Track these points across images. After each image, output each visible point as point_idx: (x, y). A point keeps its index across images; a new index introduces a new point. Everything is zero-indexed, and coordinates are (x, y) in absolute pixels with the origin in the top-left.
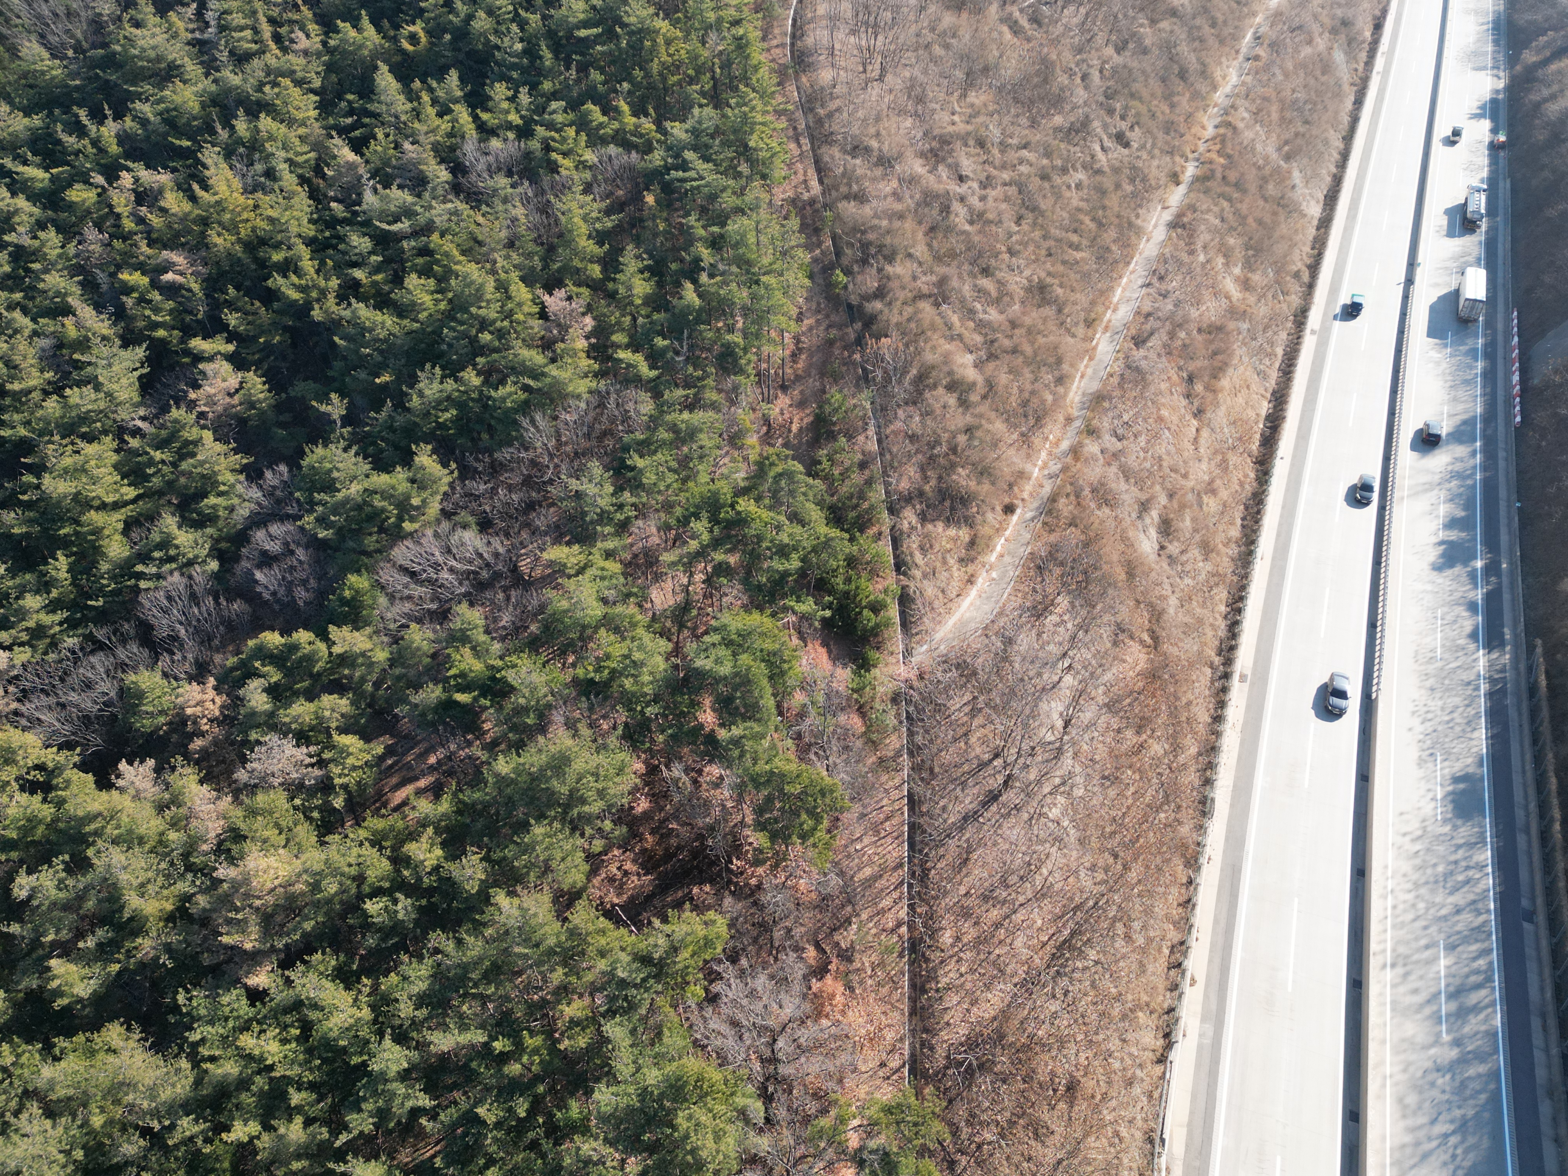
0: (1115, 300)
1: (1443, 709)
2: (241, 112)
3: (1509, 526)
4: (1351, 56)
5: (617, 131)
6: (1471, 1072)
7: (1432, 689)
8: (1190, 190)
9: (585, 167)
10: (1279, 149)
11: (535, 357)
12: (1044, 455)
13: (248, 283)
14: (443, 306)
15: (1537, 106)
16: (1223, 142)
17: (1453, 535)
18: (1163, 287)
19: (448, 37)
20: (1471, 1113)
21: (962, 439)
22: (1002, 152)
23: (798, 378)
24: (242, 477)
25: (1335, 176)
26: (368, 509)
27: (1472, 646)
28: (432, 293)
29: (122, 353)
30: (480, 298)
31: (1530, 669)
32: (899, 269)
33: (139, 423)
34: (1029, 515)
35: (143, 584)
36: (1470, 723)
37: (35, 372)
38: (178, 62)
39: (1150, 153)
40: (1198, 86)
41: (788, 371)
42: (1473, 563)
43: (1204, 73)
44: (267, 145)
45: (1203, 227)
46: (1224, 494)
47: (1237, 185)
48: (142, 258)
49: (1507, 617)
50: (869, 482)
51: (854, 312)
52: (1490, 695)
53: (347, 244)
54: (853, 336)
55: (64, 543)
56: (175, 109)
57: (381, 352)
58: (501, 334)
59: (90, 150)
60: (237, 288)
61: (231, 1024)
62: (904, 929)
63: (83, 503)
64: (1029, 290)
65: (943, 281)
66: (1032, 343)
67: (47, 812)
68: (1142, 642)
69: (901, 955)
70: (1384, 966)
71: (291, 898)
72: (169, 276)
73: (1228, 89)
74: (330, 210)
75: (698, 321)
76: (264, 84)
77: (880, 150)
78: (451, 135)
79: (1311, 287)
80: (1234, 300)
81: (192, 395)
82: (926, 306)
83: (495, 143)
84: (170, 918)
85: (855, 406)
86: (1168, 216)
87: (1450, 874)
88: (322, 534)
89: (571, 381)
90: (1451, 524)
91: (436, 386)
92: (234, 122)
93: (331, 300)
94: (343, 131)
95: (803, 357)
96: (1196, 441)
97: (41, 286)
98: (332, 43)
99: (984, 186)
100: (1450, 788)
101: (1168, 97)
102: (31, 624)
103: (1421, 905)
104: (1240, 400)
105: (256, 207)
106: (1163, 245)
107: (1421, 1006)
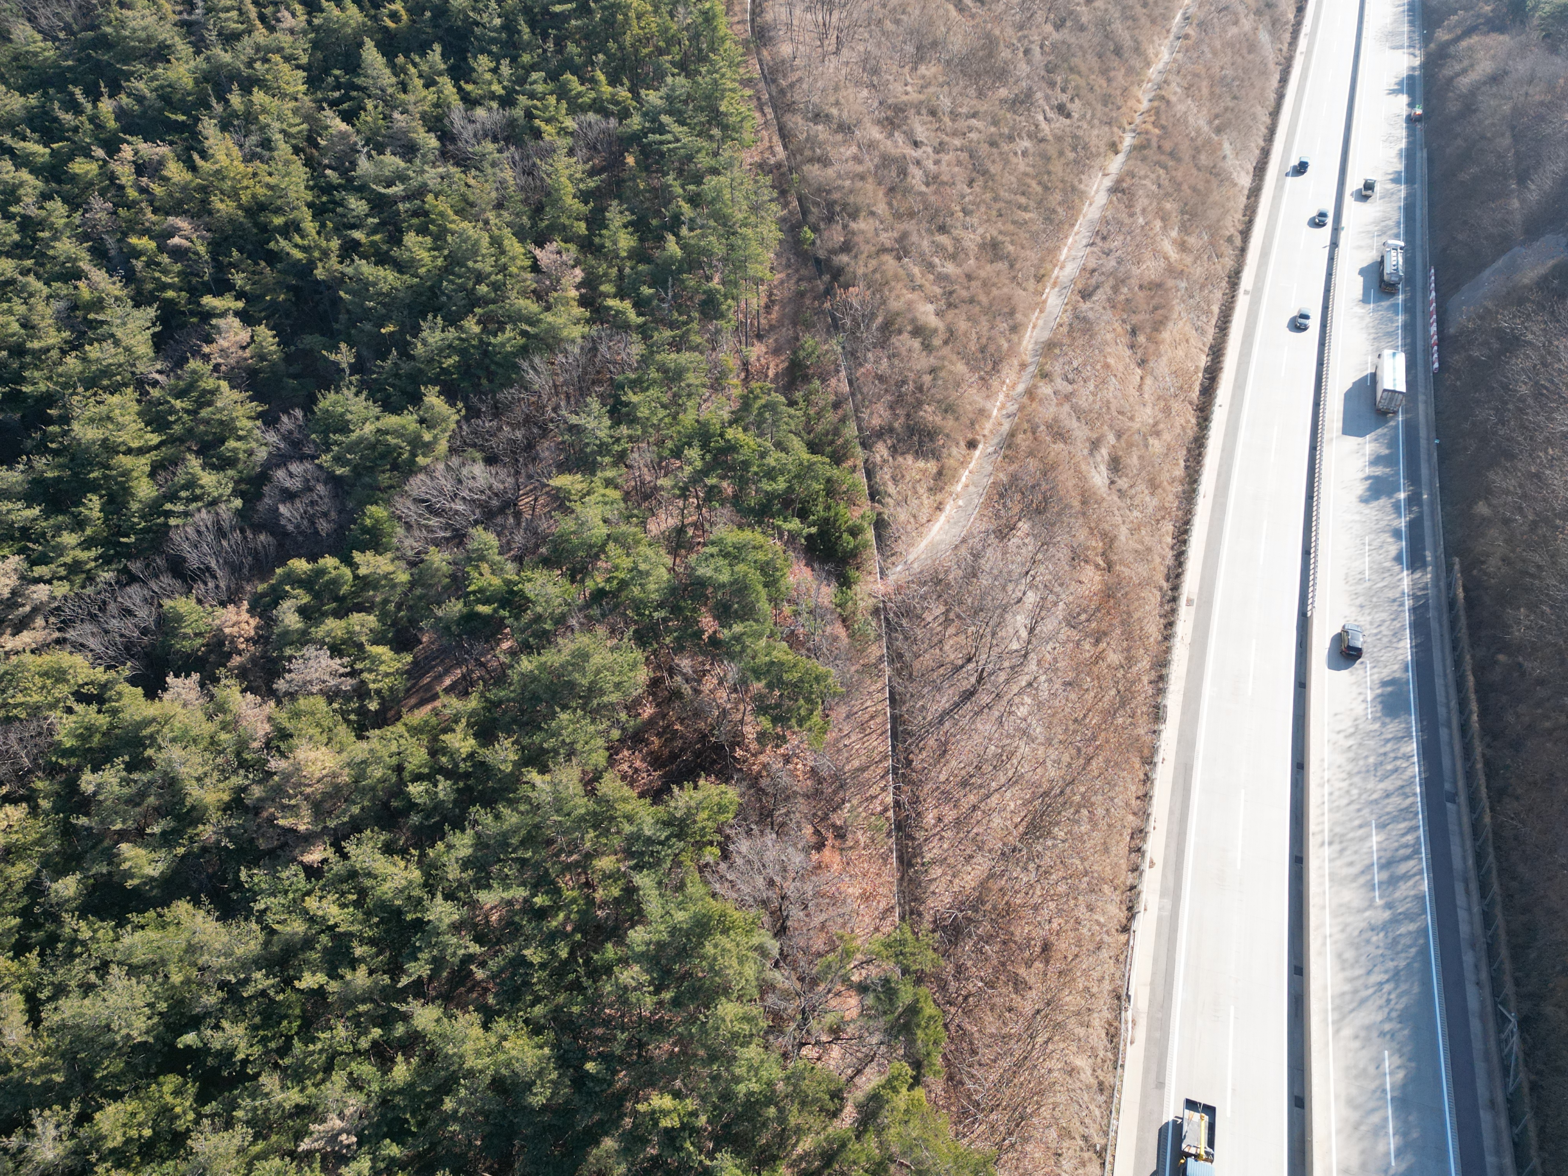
0: (1062, 258)
1: (1371, 623)
2: (235, 87)
3: (1429, 460)
4: (1276, 37)
5: (594, 100)
6: (1403, 930)
7: (1362, 606)
8: (1129, 157)
9: (566, 133)
10: (1210, 122)
11: (531, 306)
12: (1001, 397)
13: (250, 247)
14: (440, 262)
15: (1450, 80)
16: (1158, 113)
17: (1379, 471)
18: (1106, 246)
19: (428, 14)
20: (1402, 964)
21: (927, 379)
22: (954, 121)
23: (772, 328)
24: (259, 423)
25: (1263, 149)
26: (381, 448)
27: (1397, 568)
28: (429, 250)
29: (136, 313)
30: (476, 253)
31: (1450, 586)
32: (862, 225)
33: (157, 376)
34: (991, 450)
35: (172, 522)
36: (1397, 634)
37: (52, 332)
38: (168, 42)
39: (1089, 123)
40: (1132, 62)
41: (763, 321)
42: (1396, 495)
43: (1138, 50)
44: (261, 118)
45: (1141, 192)
46: (1167, 436)
47: (1172, 155)
48: (147, 224)
49: (1428, 541)
50: (843, 420)
51: (822, 266)
52: (1414, 610)
53: (346, 207)
54: (822, 288)
55: (94, 487)
56: (169, 86)
57: (384, 305)
58: (496, 287)
59: (89, 126)
60: (240, 251)
61: (291, 896)
62: (890, 814)
63: (109, 448)
64: (982, 246)
65: (904, 236)
66: (988, 294)
67: (103, 720)
68: (1097, 566)
69: (889, 835)
70: (1322, 844)
71: (337, 788)
72: (176, 240)
73: (1160, 66)
74: (326, 177)
75: (680, 271)
76: (255, 61)
77: (840, 116)
78: (437, 105)
79: (1243, 250)
80: (1172, 260)
81: (206, 349)
82: (889, 260)
83: (480, 113)
84: (227, 808)
85: (827, 351)
86: (1108, 182)
87: (1378, 765)
88: (339, 471)
89: (565, 326)
90: (1377, 461)
91: (438, 335)
92: (229, 96)
93: (334, 259)
94: (333, 104)
95: (776, 308)
96: (1140, 387)
97: (51, 252)
98: (316, 21)
99: (937, 151)
100: (1379, 691)
101: (1105, 72)
102: (68, 560)
103: (1355, 792)
104: (1180, 353)
105: (255, 175)
106: (1104, 208)
107: (1356, 877)
